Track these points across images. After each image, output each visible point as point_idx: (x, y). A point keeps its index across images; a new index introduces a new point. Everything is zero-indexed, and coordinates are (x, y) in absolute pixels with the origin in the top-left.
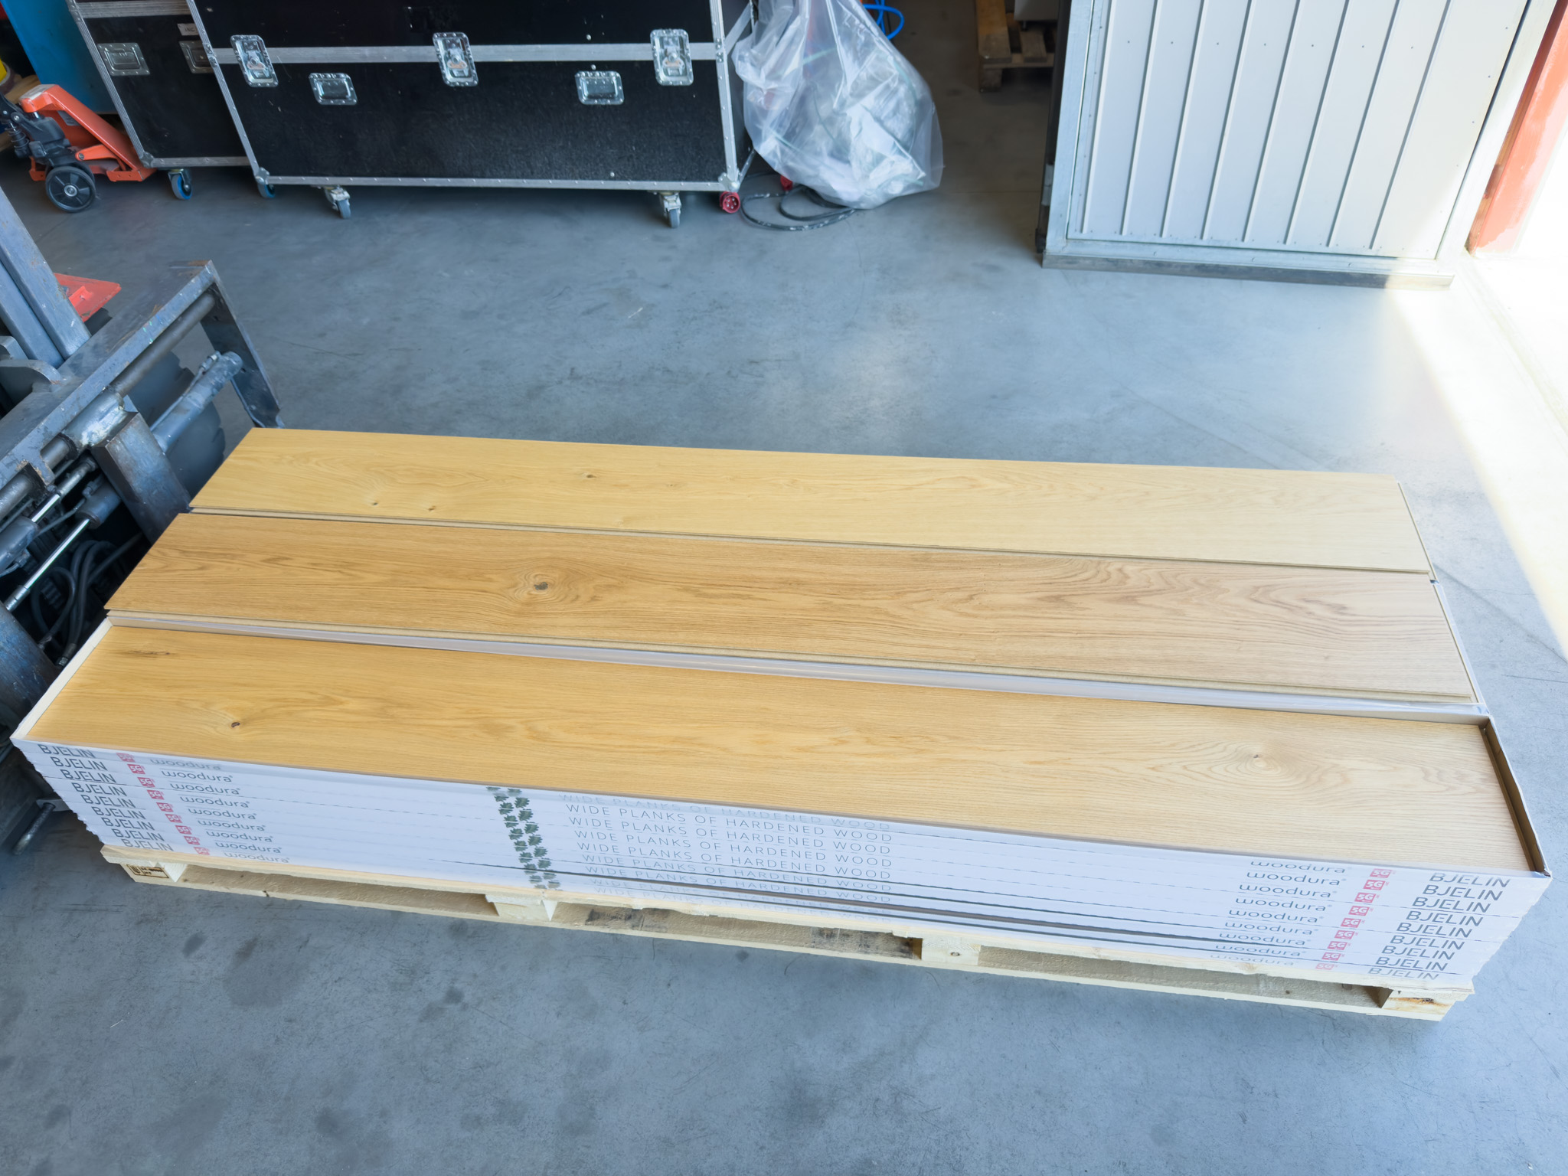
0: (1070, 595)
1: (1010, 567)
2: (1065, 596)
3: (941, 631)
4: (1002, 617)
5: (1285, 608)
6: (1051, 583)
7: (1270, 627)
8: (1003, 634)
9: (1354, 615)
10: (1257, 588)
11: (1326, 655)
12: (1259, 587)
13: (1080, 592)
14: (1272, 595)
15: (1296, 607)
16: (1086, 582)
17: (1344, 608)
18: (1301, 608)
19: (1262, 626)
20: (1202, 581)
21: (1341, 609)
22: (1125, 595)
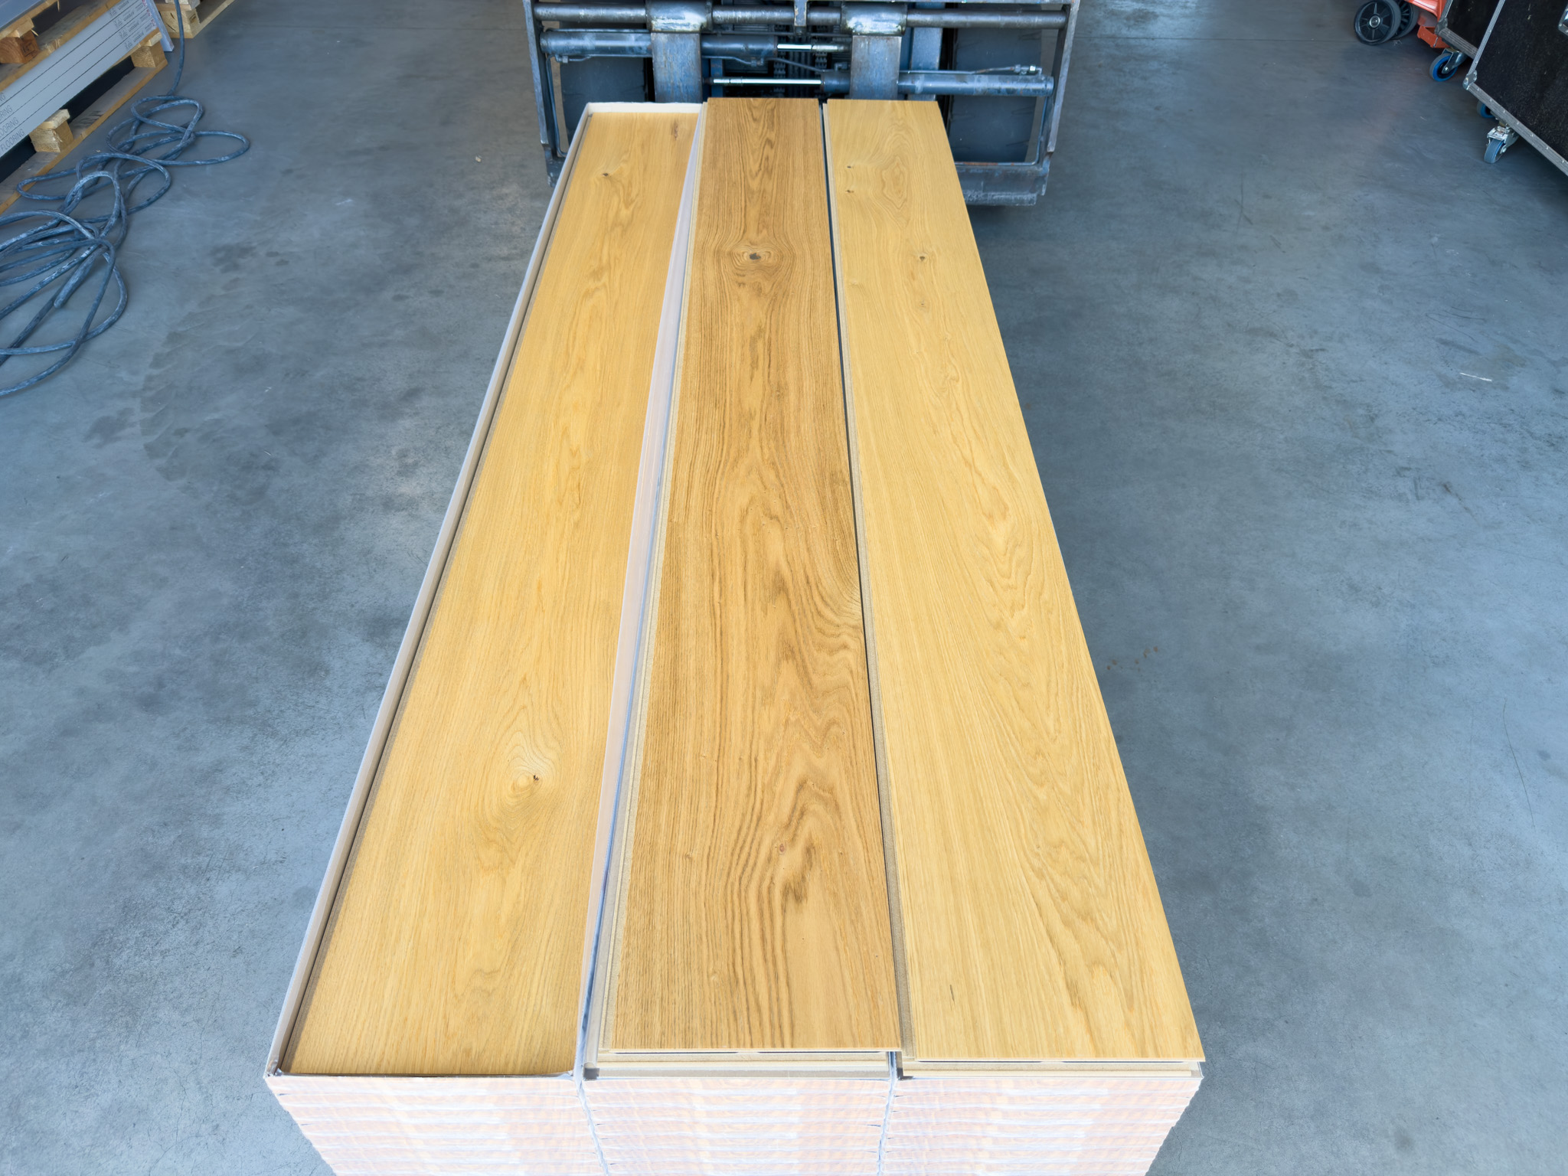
0: (788, 599)
1: (835, 549)
2: (787, 595)
3: (716, 496)
4: (744, 542)
5: (790, 820)
6: (808, 582)
7: (748, 796)
8: (715, 543)
9: (784, 910)
10: (831, 790)
11: (695, 855)
12: (832, 793)
13: (794, 607)
14: (816, 807)
15: (795, 835)
16: (815, 614)
17: (798, 899)
18: (793, 840)
19: (750, 788)
20: (834, 729)
21: (795, 893)
22: (796, 649)
